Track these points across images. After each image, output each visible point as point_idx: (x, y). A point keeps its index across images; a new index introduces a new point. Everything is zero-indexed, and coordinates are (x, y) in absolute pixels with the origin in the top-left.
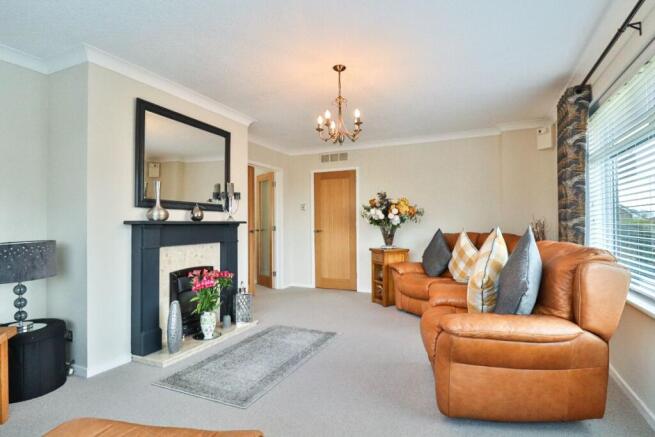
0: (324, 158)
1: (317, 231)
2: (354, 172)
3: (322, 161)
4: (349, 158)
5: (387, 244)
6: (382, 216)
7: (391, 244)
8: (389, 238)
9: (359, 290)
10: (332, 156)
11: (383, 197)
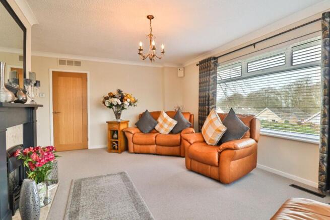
0: (62, 62)
1: (55, 113)
2: (86, 74)
3: (60, 64)
4: (82, 65)
5: (117, 118)
6: (120, 103)
7: (119, 118)
8: (118, 115)
9: (90, 147)
10: (68, 61)
11: (119, 92)
